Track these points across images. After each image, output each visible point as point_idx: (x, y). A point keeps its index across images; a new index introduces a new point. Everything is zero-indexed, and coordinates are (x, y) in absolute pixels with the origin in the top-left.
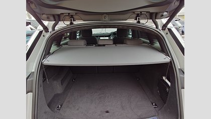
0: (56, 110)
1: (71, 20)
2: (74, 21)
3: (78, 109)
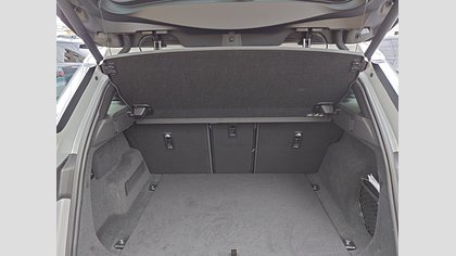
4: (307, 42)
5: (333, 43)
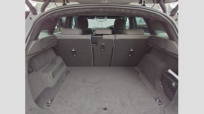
0: (45, 105)
1: (64, 1)
2: (67, 2)
3: (70, 106)
4: (144, 2)
5: (158, 3)
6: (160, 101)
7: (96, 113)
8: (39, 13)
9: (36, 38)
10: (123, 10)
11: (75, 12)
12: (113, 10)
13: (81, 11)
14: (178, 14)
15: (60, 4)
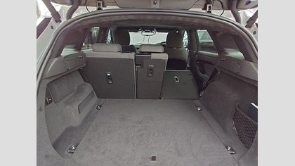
0: (66, 152)
1: (99, 4)
2: (103, 6)
3: (104, 153)
4: (210, 7)
5: (229, 9)
6: (232, 150)
7: (140, 163)
8: (64, 20)
9: (59, 55)
10: (180, 19)
11: (113, 19)
12: (166, 18)
13: (123, 18)
14: (257, 25)
15: (93, 9)
